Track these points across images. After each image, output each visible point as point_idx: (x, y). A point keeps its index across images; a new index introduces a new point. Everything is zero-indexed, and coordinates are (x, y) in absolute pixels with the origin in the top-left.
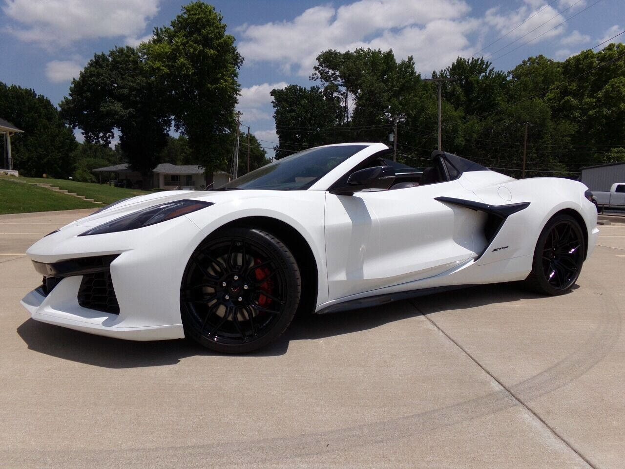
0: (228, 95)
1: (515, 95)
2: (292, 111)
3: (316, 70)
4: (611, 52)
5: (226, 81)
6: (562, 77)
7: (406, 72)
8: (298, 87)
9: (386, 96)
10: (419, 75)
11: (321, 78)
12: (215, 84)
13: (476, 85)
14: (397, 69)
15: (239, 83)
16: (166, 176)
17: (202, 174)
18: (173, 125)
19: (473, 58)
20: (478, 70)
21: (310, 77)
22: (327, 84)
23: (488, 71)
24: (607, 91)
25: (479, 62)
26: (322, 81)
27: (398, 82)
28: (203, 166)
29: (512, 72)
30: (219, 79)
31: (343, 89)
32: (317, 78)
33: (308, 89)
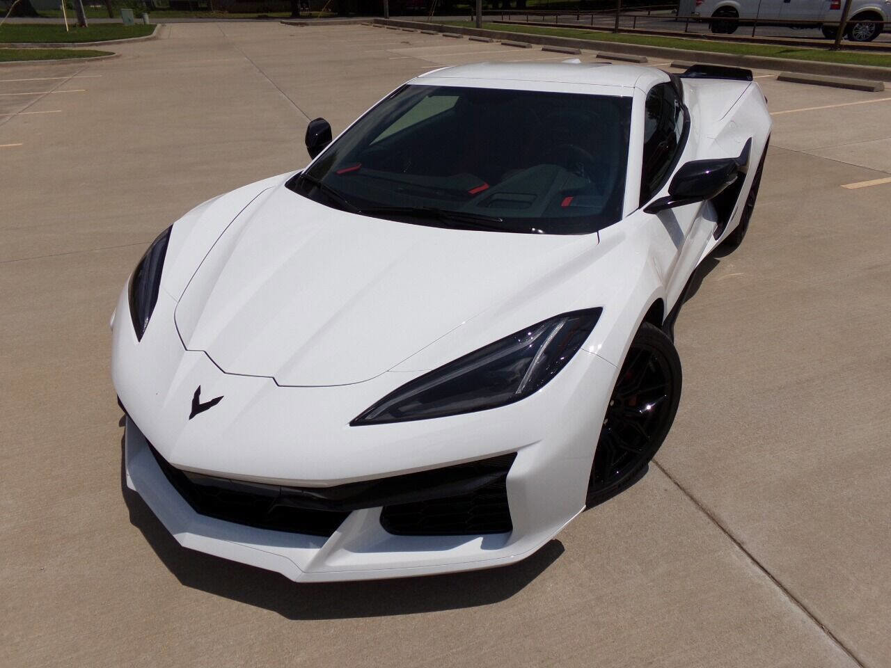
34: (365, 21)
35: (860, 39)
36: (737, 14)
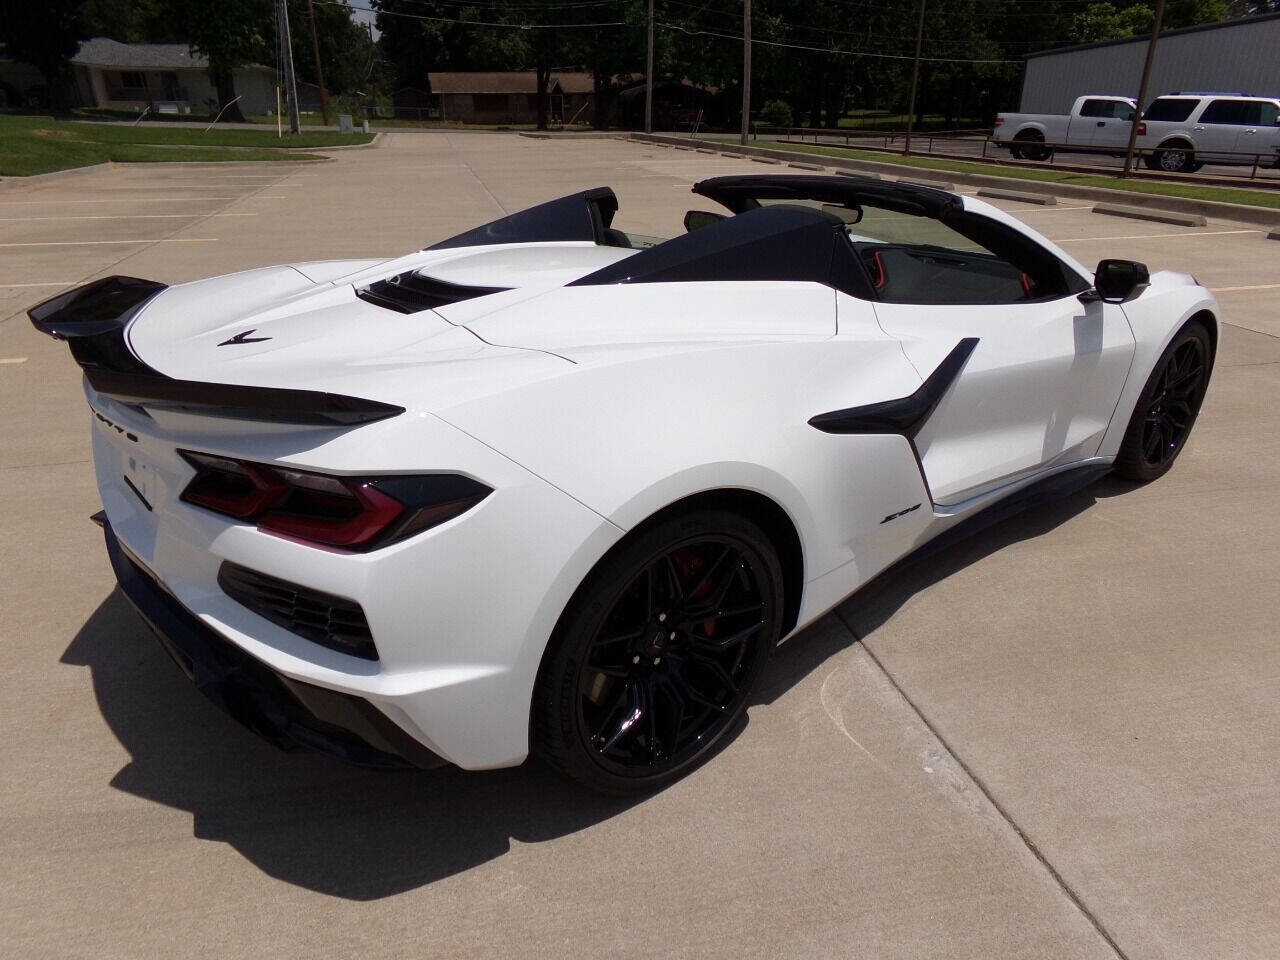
16: (107, 75)
17: (206, 72)
28: (202, 49)
34: (619, 136)
35: (1169, 169)
36: (1042, 139)
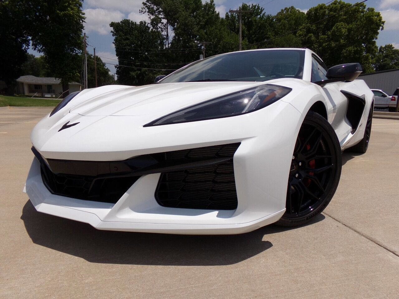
0: (75, 21)
1: (279, 31)
2: (128, 39)
3: (144, 5)
4: (336, 6)
5: (72, 9)
6: (306, 21)
7: (209, 11)
8: (130, 22)
9: (196, 28)
10: (219, 14)
11: (148, 12)
12: (64, 11)
13: (254, 24)
14: (203, 9)
15: (83, 12)
16: (30, 86)
17: (59, 84)
18: (31, 44)
19: (252, 5)
20: (256, 13)
21: (140, 10)
22: (152, 17)
23: (262, 15)
24: (334, 31)
25: (257, 7)
26: (148, 15)
27: (203, 18)
28: (59, 77)
29: (275, 17)
30: (67, 7)
31: (165, 21)
32: (146, 12)
33: (138, 23)
